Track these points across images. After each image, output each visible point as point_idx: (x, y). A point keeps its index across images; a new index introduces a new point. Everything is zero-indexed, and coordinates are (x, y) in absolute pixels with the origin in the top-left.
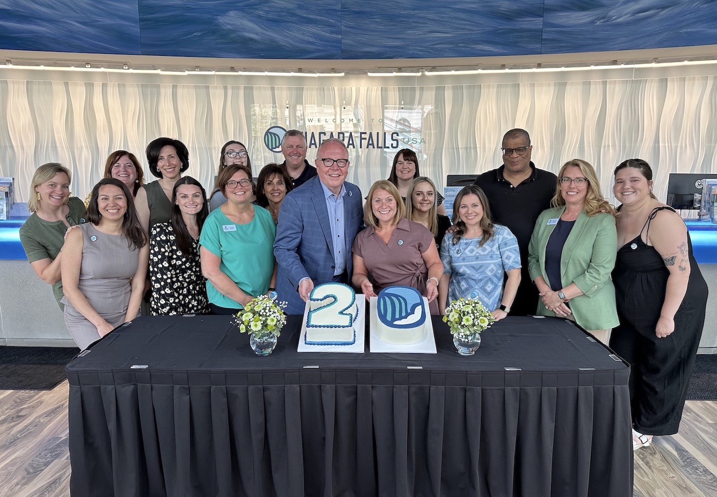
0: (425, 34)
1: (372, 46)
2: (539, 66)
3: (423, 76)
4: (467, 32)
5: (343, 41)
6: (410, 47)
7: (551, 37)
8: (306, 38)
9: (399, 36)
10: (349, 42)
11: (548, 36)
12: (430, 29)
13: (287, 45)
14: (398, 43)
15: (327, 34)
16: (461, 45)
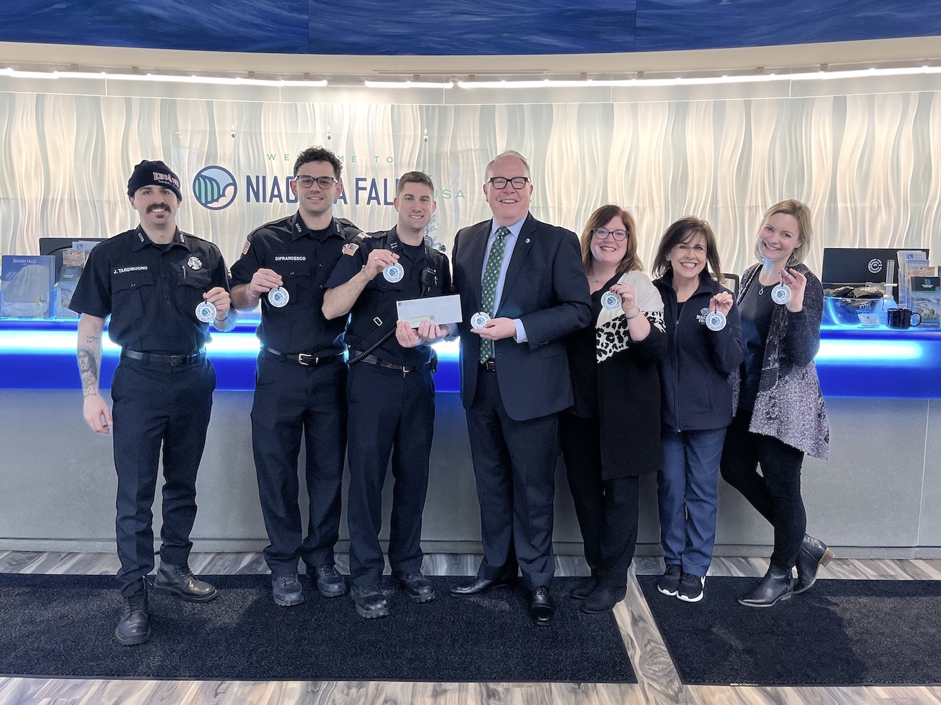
0: (446, 17)
1: (360, 33)
2: (641, 75)
3: (456, 88)
4: (516, 15)
5: (311, 24)
6: (423, 38)
7: (650, 25)
8: (248, 18)
9: (406, 19)
10: (321, 26)
11: (644, 22)
12: (454, 8)
13: (215, 28)
14: (402, 30)
15: (285, 13)
16: (505, 35)
